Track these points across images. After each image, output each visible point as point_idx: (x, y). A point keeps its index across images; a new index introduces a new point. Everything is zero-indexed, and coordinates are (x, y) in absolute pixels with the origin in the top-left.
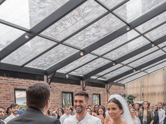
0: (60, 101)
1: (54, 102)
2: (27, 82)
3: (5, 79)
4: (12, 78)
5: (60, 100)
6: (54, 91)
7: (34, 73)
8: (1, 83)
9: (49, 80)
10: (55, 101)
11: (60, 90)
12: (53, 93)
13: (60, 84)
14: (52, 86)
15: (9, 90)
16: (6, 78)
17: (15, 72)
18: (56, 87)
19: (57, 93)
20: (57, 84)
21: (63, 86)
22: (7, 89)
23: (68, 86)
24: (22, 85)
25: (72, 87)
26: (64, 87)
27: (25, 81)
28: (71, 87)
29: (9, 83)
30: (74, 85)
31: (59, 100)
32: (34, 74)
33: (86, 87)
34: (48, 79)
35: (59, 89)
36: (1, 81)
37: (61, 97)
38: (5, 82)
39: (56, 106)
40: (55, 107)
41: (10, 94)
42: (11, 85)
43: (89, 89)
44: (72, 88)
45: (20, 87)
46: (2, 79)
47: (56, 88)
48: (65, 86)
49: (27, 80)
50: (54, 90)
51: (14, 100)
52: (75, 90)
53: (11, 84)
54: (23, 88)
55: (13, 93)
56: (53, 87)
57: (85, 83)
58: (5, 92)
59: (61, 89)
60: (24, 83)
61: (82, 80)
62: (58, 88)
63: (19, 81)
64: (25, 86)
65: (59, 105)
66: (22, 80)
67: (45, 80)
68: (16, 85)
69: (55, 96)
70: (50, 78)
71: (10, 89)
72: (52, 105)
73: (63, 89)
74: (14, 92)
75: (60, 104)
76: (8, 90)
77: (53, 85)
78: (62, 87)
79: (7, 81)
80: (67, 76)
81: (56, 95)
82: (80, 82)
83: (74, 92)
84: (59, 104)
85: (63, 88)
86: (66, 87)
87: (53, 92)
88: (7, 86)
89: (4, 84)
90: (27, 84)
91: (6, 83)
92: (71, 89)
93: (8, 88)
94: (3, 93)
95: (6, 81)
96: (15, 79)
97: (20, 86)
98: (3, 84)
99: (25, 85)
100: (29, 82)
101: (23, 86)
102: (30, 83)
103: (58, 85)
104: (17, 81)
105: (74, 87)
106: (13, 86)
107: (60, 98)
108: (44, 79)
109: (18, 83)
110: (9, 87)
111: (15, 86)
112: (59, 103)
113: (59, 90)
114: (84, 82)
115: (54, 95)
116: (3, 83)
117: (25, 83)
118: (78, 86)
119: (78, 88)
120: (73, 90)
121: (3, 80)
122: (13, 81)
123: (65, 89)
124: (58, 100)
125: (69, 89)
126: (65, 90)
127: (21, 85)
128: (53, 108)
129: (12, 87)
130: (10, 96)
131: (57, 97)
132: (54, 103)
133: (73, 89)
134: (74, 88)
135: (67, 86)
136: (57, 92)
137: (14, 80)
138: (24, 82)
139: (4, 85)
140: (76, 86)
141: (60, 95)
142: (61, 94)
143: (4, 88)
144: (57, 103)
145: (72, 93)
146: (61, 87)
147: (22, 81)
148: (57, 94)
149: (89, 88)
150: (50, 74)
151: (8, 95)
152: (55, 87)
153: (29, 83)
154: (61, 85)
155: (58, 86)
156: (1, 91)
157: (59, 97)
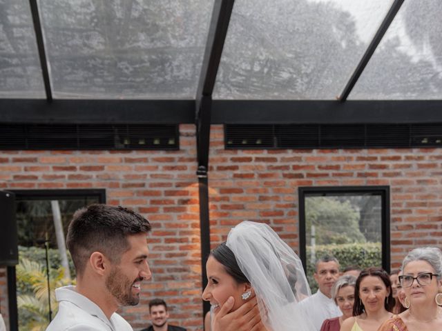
2: (361, 159)
3: (258, 159)
4: (290, 151)
7: (397, 122)
8: (245, 172)
15: (274, 195)
16: (265, 154)
17: (307, 125)
22: (266, 191)
24: (334, 175)
27: (355, 155)
29: (280, 172)
32: (401, 125)
36: (246, 166)
38: (262, 167)
41: (278, 209)
42: (285, 176)
45: (329, 182)
46: (249, 160)
49: (365, 153)
51: (297, 232)
53: (286, 172)
54: (340, 185)
55: (294, 206)
58: (260, 203)
60: (345, 166)
63: (321, 159)
64: (351, 175)
66: (341, 153)
68: (309, 175)
71: (279, 191)
74: (297, 203)
76: (271, 194)
79: (269, 164)
88: (265, 183)
89: (256, 176)
90: (363, 166)
91: (266, 172)
93: (270, 189)
94: (251, 209)
95: (264, 164)
96: (304, 155)
97: (326, 179)
98: (250, 176)
99: (352, 170)
100: (375, 158)
101: (340, 175)
102: (379, 162)
104: (313, 159)
106: (294, 181)
109: (320, 167)
110: (276, 184)
111: (305, 179)
116: (252, 172)
117: (354, 163)
121: (253, 163)
122: (296, 163)
127: (330, 172)
129: (292, 185)
130: (278, 218)
137: (299, 159)
138: (350, 159)
139: (256, 179)
143: (256, 191)
147: (339, 159)
151: (271, 215)
153: (373, 162)
156: (242, 203)
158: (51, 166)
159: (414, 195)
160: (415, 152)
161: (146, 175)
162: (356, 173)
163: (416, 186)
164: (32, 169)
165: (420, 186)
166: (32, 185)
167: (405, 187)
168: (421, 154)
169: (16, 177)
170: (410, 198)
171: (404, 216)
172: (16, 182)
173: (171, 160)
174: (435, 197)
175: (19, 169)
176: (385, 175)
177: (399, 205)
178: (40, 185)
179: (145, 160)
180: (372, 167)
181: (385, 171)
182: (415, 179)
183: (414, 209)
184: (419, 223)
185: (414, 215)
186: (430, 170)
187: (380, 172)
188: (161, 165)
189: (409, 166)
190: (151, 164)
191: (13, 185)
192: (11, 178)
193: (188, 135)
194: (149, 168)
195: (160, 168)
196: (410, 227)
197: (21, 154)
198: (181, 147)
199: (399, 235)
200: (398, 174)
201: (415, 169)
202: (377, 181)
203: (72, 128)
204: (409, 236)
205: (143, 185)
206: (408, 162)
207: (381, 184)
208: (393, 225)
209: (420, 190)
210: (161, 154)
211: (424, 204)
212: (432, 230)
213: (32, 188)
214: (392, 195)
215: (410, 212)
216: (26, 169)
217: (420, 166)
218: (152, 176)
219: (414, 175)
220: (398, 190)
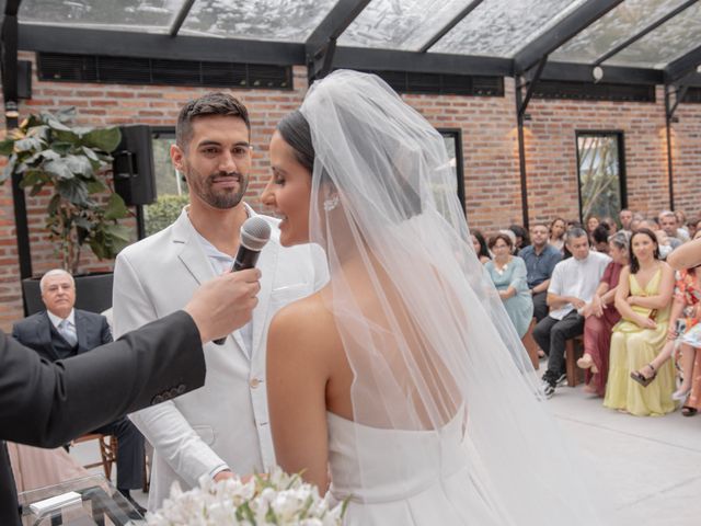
0: (569, 164)
1: (545, 168)
2: (438, 104)
5: (571, 161)
6: (543, 132)
9: (524, 91)
10: (549, 165)
11: (569, 126)
12: (540, 137)
13: (570, 103)
14: (537, 114)
18: (551, 114)
19: (556, 138)
20: (558, 103)
21: (579, 111)
23: (603, 109)
25: (620, 111)
26: (585, 115)
27: (434, 100)
28: (614, 112)
30: (626, 105)
31: (565, 162)
33: (681, 106)
34: (518, 89)
35: (564, 122)
37: (572, 149)
39: (555, 183)
40: (549, 187)
43: (693, 113)
44: (621, 115)
47: (553, 120)
48: (590, 108)
49: (441, 99)
50: (543, 126)
52: (634, 122)
56: (542, 117)
57: (677, 92)
59: (575, 121)
61: (661, 82)
62: (561, 120)
65: (566, 179)
67: (510, 93)
69: (549, 149)
70: (527, 84)
72: (538, 181)
73: (580, 120)
75: (567, 176)
77: (539, 111)
78: (578, 115)
80: (598, 73)
81: (554, 144)
82: (654, 89)
83: (630, 129)
84: (562, 177)
85: (582, 117)
86: (592, 115)
87: (541, 134)
90: (441, 110)
92: (615, 121)
100: (449, 104)
102: (452, 108)
103: (561, 108)
105: (628, 110)
107: (567, 155)
108: (507, 89)
112: (564, 174)
113: (564, 126)
114: (672, 89)
115: (543, 144)
117: (434, 107)
118: (647, 108)
119: (644, 112)
120: (621, 121)
123: (588, 121)
124: (559, 162)
125: (604, 119)
126: (589, 124)
128: (540, 190)
131: (555, 150)
132: (546, 174)
133: (624, 118)
134: (627, 115)
135: (598, 109)
136: (557, 132)
138: (430, 104)
140: (635, 106)
141: (569, 143)
142: (574, 140)
144: (556, 174)
145: (620, 136)
146: (572, 115)
147: (422, 104)
148: (556, 141)
149: (694, 110)
150: (527, 70)
152: (549, 117)
153: (448, 108)
154: (575, 108)
155: (559, 111)
157: (566, 152)
158: (176, 103)
159: (479, 137)
160: (477, 100)
161: (264, 114)
162: (435, 116)
163: (479, 129)
164: (158, 105)
165: (482, 129)
166: (158, 121)
167: (472, 130)
168: (482, 102)
169: (142, 113)
170: (476, 139)
171: (473, 155)
172: (142, 118)
173: (287, 99)
174: (492, 139)
175: (145, 105)
176: (457, 118)
177: (468, 145)
178: (165, 121)
179: (264, 99)
180: (447, 111)
181: (457, 115)
182: (478, 123)
183: (479, 149)
184: (483, 161)
185: (479, 154)
186: (488, 116)
187: (453, 116)
188: (278, 104)
189: (473, 112)
190: (269, 103)
191: (139, 121)
192: (137, 114)
193: (300, 76)
194: (267, 107)
195: (277, 107)
196: (477, 164)
197: (146, 90)
198: (295, 88)
199: (469, 171)
200: (466, 119)
201: (477, 115)
202: (451, 124)
203: (195, 64)
204: (477, 172)
205: (263, 123)
206: (473, 108)
207: (455, 127)
208: (465, 163)
209: (483, 132)
210: (277, 94)
211: (486, 145)
212: (493, 168)
213: (158, 125)
214: (464, 136)
215: (475, 151)
216: (151, 105)
217: (482, 112)
218: (270, 114)
219: (477, 119)
220: (467, 132)
